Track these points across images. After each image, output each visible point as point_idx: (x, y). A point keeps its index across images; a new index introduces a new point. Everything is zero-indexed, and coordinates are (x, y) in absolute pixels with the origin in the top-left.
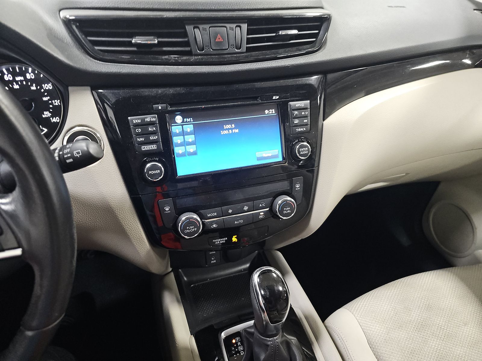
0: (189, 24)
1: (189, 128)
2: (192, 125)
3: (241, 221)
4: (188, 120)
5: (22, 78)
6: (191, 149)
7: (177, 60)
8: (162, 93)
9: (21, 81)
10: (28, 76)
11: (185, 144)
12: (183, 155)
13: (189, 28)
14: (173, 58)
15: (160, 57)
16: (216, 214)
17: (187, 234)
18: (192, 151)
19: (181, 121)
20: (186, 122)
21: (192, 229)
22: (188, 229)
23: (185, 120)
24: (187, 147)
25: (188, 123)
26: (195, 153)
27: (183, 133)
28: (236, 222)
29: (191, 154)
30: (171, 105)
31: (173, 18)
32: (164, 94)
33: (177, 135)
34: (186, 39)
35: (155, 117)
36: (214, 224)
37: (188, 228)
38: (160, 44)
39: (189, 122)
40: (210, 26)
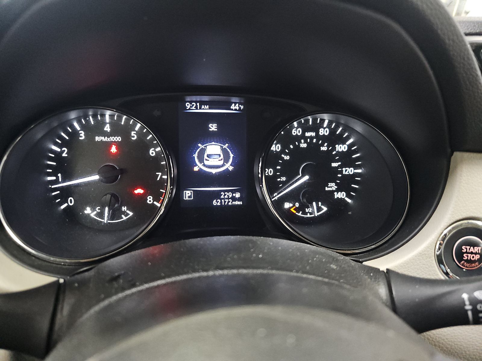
5: (313, 134)
9: (311, 138)
10: (322, 132)
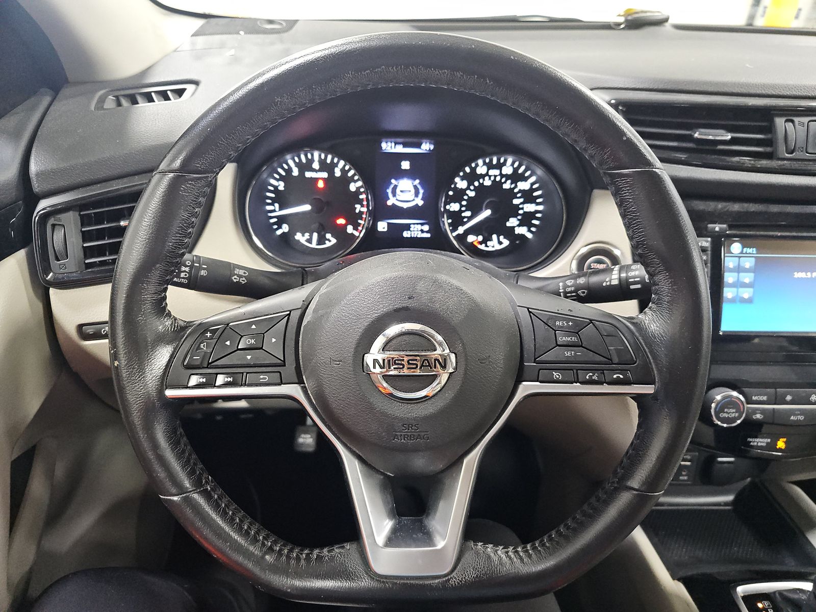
0: (781, 116)
1: (748, 263)
2: (753, 259)
3: (801, 418)
4: (749, 250)
5: (497, 172)
6: (746, 293)
7: (753, 164)
8: (722, 208)
11: (738, 284)
12: (733, 301)
13: (780, 122)
14: (747, 161)
15: (728, 159)
16: (765, 398)
17: (723, 420)
18: (746, 296)
19: (739, 251)
20: (746, 253)
21: (731, 413)
22: (727, 412)
23: (745, 250)
24: (741, 290)
25: (748, 256)
26: (750, 301)
27: (739, 269)
28: (792, 418)
29: (743, 301)
30: (731, 227)
31: (761, 106)
32: (726, 210)
33: (731, 271)
34: (769, 136)
35: (707, 242)
36: (759, 413)
37: (726, 410)
38: (733, 141)
39: (750, 254)
40: (809, 120)
